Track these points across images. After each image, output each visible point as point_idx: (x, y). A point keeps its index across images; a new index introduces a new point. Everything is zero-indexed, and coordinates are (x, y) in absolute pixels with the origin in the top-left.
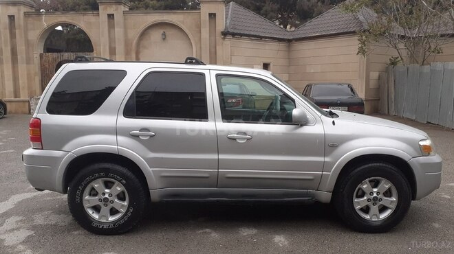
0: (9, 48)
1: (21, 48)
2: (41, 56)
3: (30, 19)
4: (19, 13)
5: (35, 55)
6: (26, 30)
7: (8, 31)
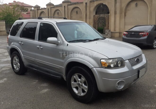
0: (85, 14)
1: (88, 14)
2: (94, 16)
3: (91, 3)
4: (88, 2)
5: (92, 16)
6: (90, 7)
7: (85, 8)
